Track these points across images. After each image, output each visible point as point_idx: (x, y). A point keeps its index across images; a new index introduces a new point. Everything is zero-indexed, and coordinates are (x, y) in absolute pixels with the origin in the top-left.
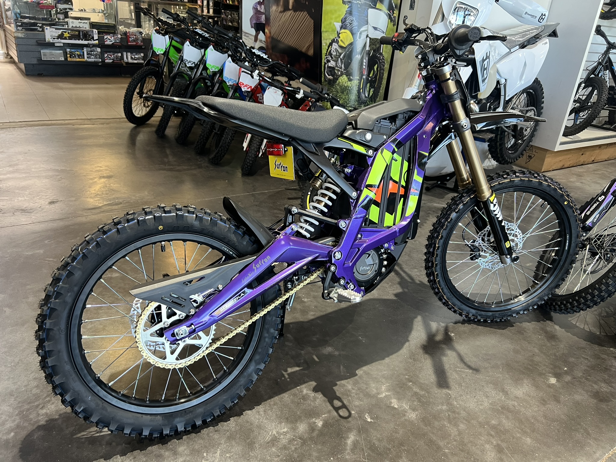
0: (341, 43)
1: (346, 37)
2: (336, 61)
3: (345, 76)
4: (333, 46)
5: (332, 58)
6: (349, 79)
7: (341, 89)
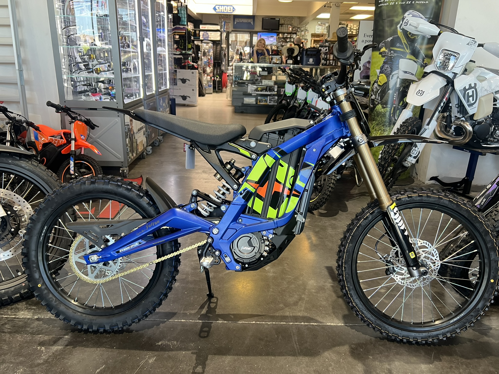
0: (379, 83)
1: (383, 79)
2: (376, 95)
3: (380, 105)
4: (375, 85)
5: (374, 93)
6: (382, 107)
7: (377, 114)
